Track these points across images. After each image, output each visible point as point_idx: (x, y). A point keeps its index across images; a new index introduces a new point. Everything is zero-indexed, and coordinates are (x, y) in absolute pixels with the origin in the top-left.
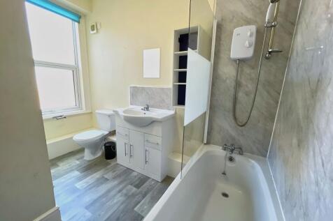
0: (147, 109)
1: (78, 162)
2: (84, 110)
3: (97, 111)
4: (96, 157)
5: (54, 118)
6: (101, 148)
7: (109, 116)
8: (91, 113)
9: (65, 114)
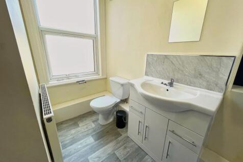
0: (171, 84)
1: (93, 125)
2: (100, 76)
3: (111, 79)
4: (108, 122)
5: (77, 82)
6: (113, 113)
7: (122, 85)
8: (106, 78)
9: (86, 78)
